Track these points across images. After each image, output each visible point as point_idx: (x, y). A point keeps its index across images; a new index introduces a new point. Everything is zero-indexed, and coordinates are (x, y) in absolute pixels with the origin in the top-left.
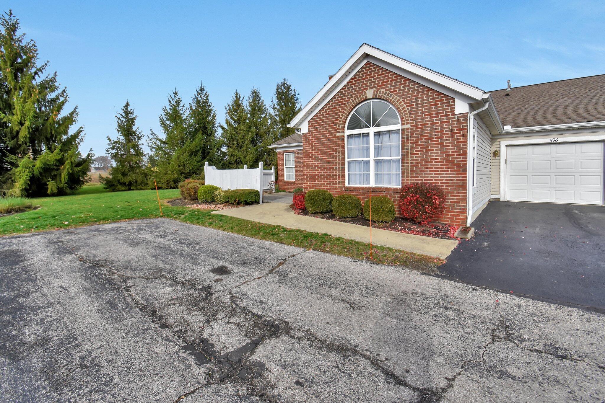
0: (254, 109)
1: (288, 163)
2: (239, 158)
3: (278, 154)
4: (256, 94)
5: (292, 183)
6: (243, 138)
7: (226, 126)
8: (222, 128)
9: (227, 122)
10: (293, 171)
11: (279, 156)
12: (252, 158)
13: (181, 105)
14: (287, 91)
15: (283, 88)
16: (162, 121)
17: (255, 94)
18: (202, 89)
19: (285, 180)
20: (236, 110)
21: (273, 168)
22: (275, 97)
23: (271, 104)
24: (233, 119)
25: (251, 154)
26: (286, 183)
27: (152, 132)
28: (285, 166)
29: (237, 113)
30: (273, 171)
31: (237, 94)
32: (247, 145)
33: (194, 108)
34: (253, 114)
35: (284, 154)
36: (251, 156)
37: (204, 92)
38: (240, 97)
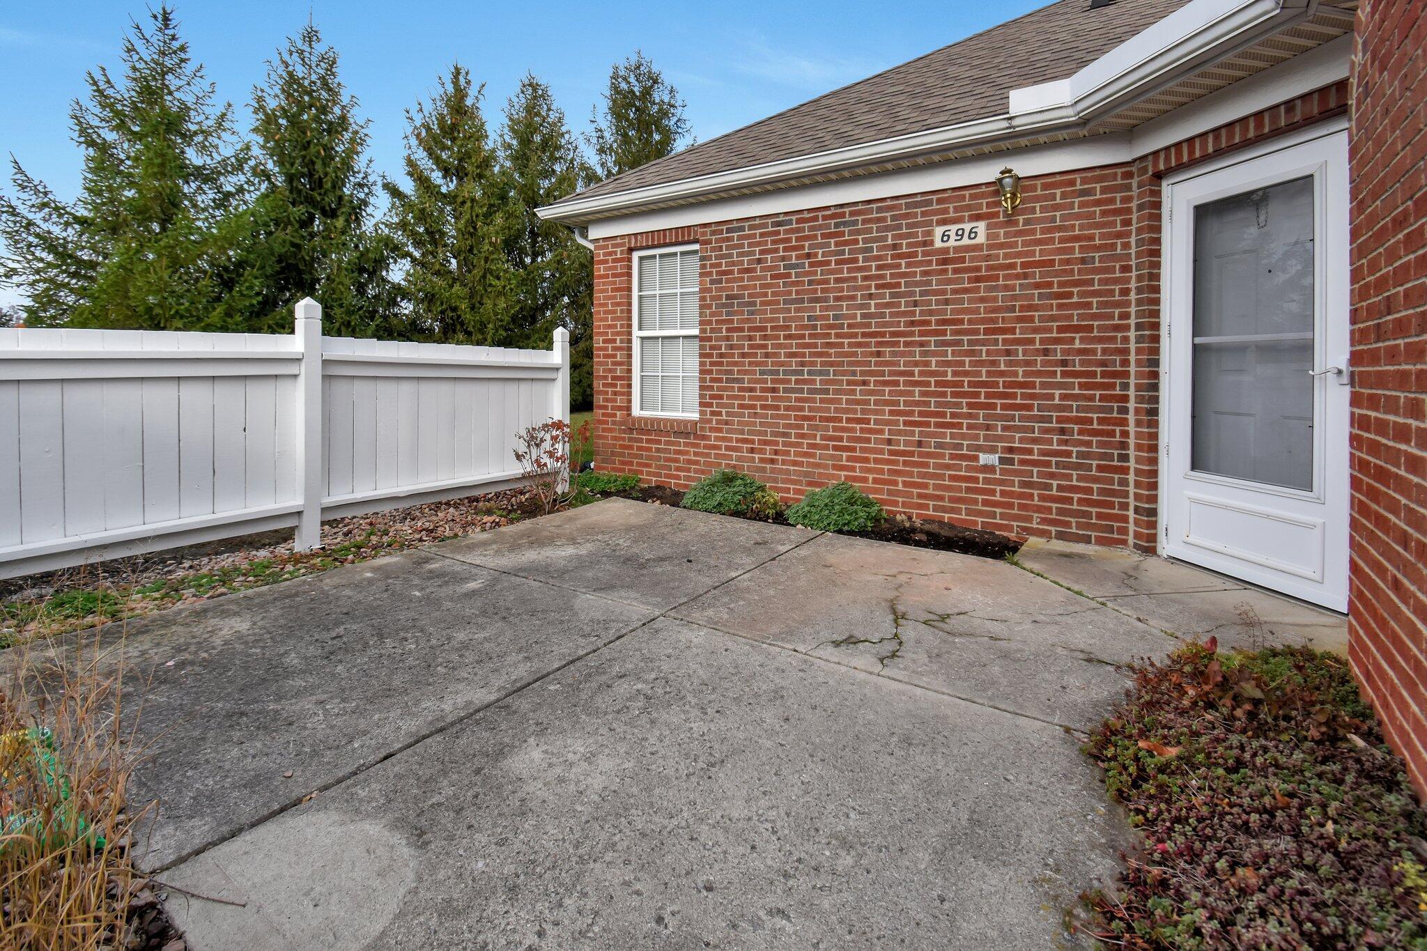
0: (525, 141)
1: (654, 309)
2: (454, 309)
3: (600, 255)
4: (535, 95)
5: (678, 434)
6: (471, 234)
7: (407, 186)
8: (394, 192)
9: (413, 169)
10: (687, 363)
11: (599, 270)
12: (506, 309)
13: (189, 68)
14: (647, 92)
15: (632, 79)
16: (83, 132)
17: (535, 90)
18: (311, 36)
19: (636, 411)
20: (450, 131)
21: (560, 335)
22: (604, 105)
23: (590, 130)
24: (438, 161)
25: (500, 294)
26: (642, 431)
27: (20, 170)
28: (636, 333)
29: (454, 140)
30: (558, 354)
31: (457, 72)
32: (486, 259)
33: (272, 104)
34: (521, 159)
35: (636, 256)
36: (502, 304)
37: (320, 48)
38: (468, 83)
